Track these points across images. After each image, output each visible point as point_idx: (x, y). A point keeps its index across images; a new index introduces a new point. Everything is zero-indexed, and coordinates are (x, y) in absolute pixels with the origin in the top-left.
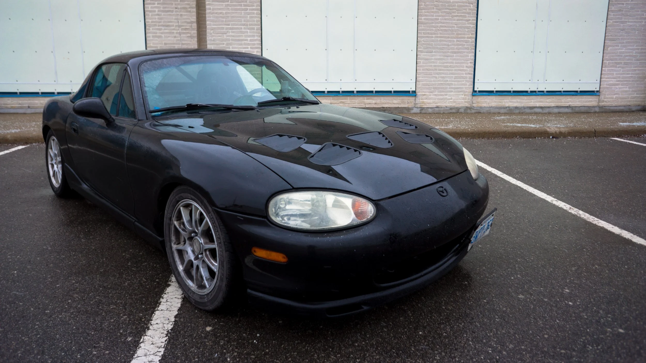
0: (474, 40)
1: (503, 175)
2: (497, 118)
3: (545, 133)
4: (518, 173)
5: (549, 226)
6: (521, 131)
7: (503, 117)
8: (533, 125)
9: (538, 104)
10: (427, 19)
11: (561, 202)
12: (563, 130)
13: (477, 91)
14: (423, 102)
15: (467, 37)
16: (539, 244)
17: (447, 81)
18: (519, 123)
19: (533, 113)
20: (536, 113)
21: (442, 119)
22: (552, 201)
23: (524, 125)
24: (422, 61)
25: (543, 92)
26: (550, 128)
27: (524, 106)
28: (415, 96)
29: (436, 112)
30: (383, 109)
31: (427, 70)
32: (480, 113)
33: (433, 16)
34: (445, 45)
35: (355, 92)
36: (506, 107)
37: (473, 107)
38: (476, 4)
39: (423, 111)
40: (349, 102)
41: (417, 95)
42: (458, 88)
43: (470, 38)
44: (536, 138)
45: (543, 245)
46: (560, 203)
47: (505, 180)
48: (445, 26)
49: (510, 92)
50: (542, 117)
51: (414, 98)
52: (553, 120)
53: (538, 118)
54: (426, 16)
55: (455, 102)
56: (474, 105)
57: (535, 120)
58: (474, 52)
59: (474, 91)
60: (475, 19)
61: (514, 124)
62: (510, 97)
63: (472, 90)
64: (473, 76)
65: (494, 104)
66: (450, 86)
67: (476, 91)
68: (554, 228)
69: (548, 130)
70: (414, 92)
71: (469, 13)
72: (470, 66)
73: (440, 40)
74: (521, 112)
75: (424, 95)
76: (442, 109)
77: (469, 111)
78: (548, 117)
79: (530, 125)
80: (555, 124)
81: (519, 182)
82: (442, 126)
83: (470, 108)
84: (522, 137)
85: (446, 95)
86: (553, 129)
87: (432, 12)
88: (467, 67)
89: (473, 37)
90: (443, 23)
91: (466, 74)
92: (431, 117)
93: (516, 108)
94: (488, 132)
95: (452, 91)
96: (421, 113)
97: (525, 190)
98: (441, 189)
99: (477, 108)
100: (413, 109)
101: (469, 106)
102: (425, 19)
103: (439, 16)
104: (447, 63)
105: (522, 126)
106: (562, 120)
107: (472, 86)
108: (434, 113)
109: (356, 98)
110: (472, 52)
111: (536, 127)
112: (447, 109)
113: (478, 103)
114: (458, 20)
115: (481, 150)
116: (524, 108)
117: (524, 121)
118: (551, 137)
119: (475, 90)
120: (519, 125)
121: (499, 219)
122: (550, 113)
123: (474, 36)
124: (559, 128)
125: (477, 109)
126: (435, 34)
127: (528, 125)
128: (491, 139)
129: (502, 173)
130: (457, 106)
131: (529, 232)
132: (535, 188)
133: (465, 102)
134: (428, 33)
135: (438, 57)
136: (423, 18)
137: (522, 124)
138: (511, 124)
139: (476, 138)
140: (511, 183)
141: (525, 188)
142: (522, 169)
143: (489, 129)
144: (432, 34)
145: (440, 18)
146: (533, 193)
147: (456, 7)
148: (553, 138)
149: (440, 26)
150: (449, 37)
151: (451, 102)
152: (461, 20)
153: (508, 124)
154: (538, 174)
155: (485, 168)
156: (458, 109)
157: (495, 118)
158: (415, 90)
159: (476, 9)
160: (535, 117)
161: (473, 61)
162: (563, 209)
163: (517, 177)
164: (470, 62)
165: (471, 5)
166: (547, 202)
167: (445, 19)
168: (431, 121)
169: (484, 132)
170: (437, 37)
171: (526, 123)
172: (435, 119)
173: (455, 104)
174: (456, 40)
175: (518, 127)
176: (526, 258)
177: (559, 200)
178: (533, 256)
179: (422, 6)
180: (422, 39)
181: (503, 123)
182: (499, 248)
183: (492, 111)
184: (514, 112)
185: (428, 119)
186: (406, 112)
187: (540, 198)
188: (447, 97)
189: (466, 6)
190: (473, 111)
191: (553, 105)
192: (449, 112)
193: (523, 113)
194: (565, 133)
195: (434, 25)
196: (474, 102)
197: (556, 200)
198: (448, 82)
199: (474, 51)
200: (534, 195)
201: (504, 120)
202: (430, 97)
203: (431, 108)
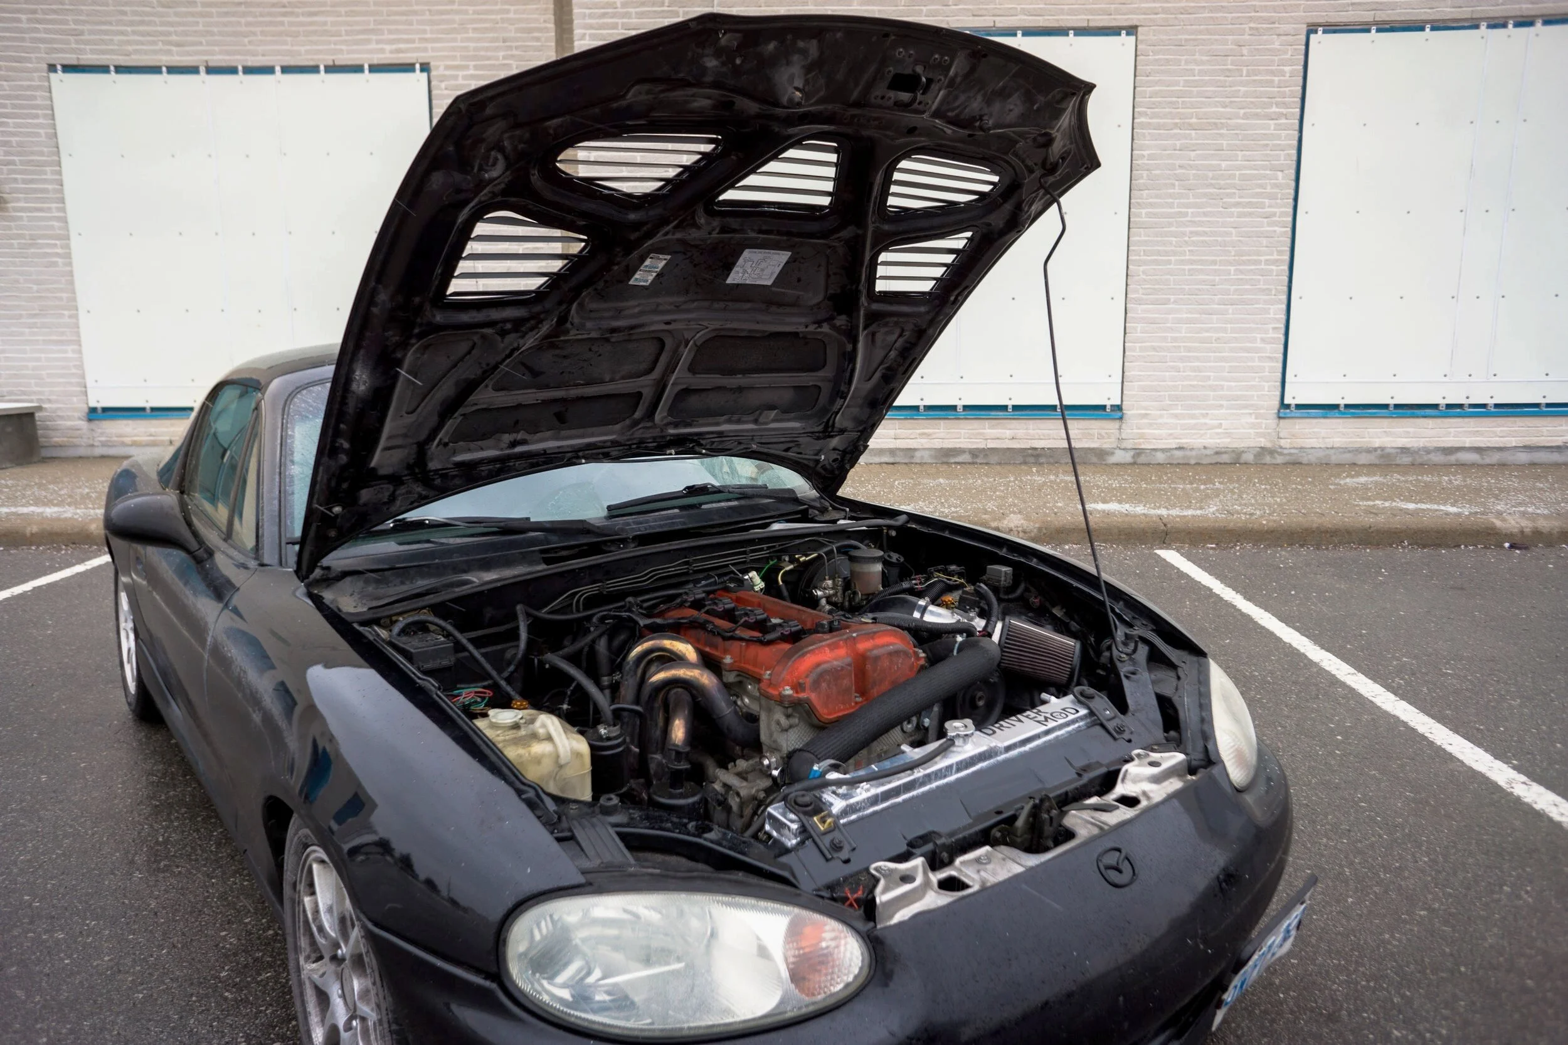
0: (1286, 267)
1: (1354, 678)
2: (1348, 480)
3: (1489, 534)
4: (1400, 671)
5: (1501, 887)
6: (1414, 526)
7: (1363, 479)
8: (1453, 505)
9: (1468, 442)
10: (1155, 215)
11: (1542, 789)
12: (1544, 525)
13: (1293, 406)
14: (1142, 436)
15: (1267, 260)
16: (1466, 966)
17: (1209, 378)
18: (1409, 499)
19: (1452, 465)
20: (1462, 466)
21: (1191, 483)
22: (1509, 783)
23: (1424, 506)
24: (1139, 326)
25: (1484, 406)
26: (1504, 520)
27: (1428, 445)
28: (1121, 418)
29: (1175, 462)
30: (1035, 453)
31: (1154, 349)
32: (1300, 463)
33: (1171, 206)
34: (1203, 282)
35: (960, 409)
36: (1375, 449)
37: (1281, 447)
38: (1293, 172)
39: (1142, 459)
40: (942, 435)
41: (1125, 417)
42: (1237, 398)
43: (1275, 262)
44: (1459, 546)
45: (1481, 972)
46: (1540, 794)
47: (1360, 695)
48: (1205, 233)
49: (1385, 406)
50: (1481, 477)
51: (1116, 424)
52: (1515, 489)
53: (1469, 481)
54: (1152, 205)
55: (1229, 435)
56: (1283, 443)
57: (1458, 488)
58: (1285, 301)
59: (1284, 406)
60: (1290, 210)
61: (1394, 504)
62: (1386, 421)
63: (1276, 403)
64: (1280, 365)
65: (1338, 441)
66: (1215, 390)
67: (1288, 406)
68: (1519, 897)
69: (1498, 523)
70: (1118, 408)
71: (1272, 197)
72: (1273, 338)
73: (1189, 270)
74: (1419, 460)
75: (1145, 416)
76: (1194, 453)
77: (1268, 459)
78: (1497, 479)
79: (1442, 508)
80: (1520, 505)
81: (1404, 704)
82: (1189, 507)
83: (1272, 452)
84: (1416, 544)
85: (1205, 415)
86: (1513, 522)
87: (1171, 196)
88: (1263, 340)
89: (1282, 261)
90: (1200, 224)
91: (1261, 359)
92: (1160, 477)
93: (1404, 450)
94: (1318, 528)
95: (1221, 406)
96: (1134, 463)
97: (1424, 737)
98: (1112, 859)
99: (1293, 451)
100: (1113, 453)
101: (1269, 445)
102: (1148, 215)
103: (1188, 206)
104: (1207, 331)
105: (1417, 512)
106: (1541, 489)
107: (1278, 393)
108: (1171, 464)
109: (963, 423)
110: (1280, 301)
111: (1459, 515)
112: (1208, 452)
113: (1294, 436)
114: (1240, 215)
115: (1294, 588)
116: (1428, 451)
117: (1426, 493)
118: (1507, 545)
119: (1286, 402)
120: (1411, 506)
121: (1335, 848)
122: (1504, 465)
123: (1287, 257)
124: (1533, 517)
125: (1290, 454)
126: (1174, 253)
127: (1435, 507)
128: (1327, 549)
129: (1353, 670)
130: (1234, 446)
131: (1431, 910)
132: (1456, 730)
133: (1259, 435)
134: (1159, 253)
135: (1185, 316)
136: (1144, 211)
137: (1421, 501)
138: (1387, 504)
139: (1282, 547)
140: (1378, 707)
141: (1421, 729)
142: (1416, 657)
143: (1320, 521)
144: (1167, 253)
145: (1190, 210)
146: (1449, 749)
147: (1237, 181)
148: (1512, 547)
149: (1191, 232)
150: (1214, 263)
151: (1218, 434)
152: (1250, 214)
153: (1377, 502)
154: (1465, 677)
155: (1302, 651)
156: (1238, 454)
157: (1342, 482)
158: (1119, 403)
159: (1293, 184)
160: (1458, 480)
161: (1282, 326)
162: (1550, 820)
163: (1399, 686)
164: (1274, 328)
165: (1280, 174)
166: (1494, 787)
167: (1205, 214)
168: (1160, 490)
169: (1306, 530)
170: (1182, 262)
171: (1432, 500)
172: (1173, 482)
173: (1228, 440)
174: (1236, 270)
175: (1406, 512)
176: (1421, 1027)
177: (1534, 780)
178: (1446, 1018)
179: (1141, 181)
180: (1141, 268)
181: (1363, 499)
182: (1327, 972)
183: (1334, 459)
184: (1398, 462)
185: (1153, 482)
186: (1094, 460)
187: (1470, 768)
188: (1207, 421)
189: (1265, 177)
190: (1279, 460)
191: (1513, 442)
192: (1214, 461)
193: (1422, 464)
194: (1550, 534)
195: (1173, 229)
196: (1281, 435)
197: (1523, 778)
198: (1211, 383)
199: (1284, 297)
200: (1450, 757)
201: (1365, 487)
202: (1160, 421)
203: (1163, 450)
